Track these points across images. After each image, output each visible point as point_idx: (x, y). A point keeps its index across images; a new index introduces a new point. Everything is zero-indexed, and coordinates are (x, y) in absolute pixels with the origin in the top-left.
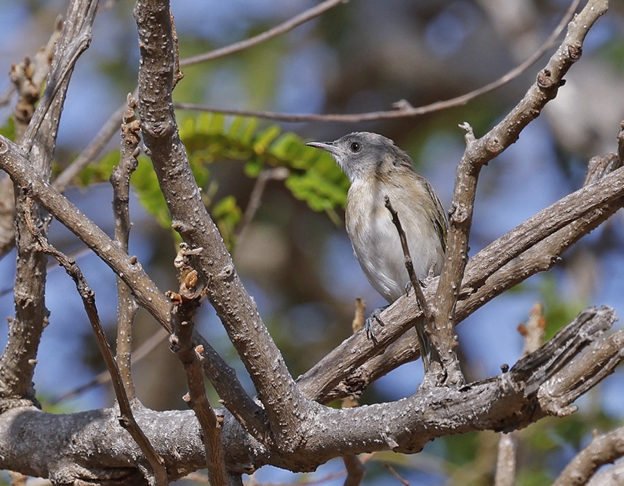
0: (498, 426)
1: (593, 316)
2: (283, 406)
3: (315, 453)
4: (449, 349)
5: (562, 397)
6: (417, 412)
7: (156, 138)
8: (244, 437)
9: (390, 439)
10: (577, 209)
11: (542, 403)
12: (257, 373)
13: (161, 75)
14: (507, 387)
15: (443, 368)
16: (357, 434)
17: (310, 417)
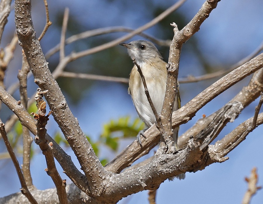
0: (191, 169)
1: (231, 106)
2: (93, 172)
3: (110, 196)
4: (169, 136)
5: (221, 153)
6: (154, 167)
7: (24, 36)
8: (80, 194)
9: (143, 183)
10: (239, 76)
11: (211, 156)
12: (80, 156)
13: (25, 4)
14: (192, 146)
15: (166, 145)
16: (128, 183)
17: (107, 178)
